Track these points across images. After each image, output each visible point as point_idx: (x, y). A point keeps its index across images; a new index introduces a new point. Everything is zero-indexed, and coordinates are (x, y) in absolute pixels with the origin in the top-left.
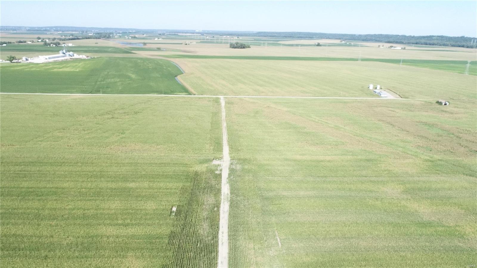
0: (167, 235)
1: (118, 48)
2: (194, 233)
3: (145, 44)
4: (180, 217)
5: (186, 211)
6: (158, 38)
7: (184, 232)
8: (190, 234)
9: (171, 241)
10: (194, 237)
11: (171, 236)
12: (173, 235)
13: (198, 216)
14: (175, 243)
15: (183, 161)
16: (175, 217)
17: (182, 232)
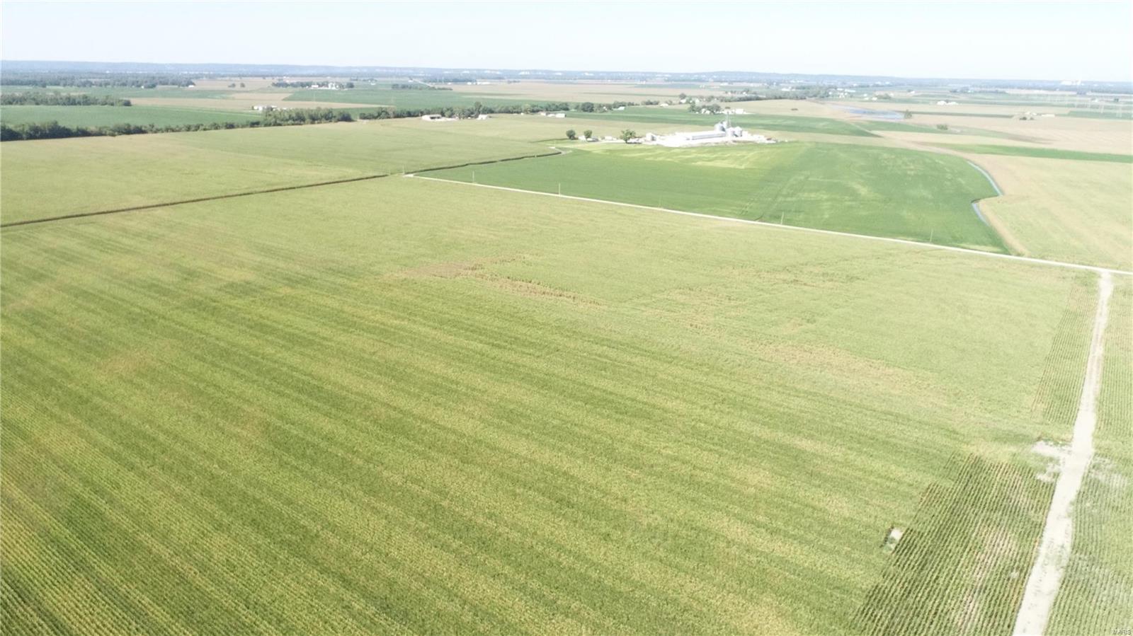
0: (863, 592)
1: (841, 123)
2: (936, 613)
3: (908, 114)
4: (908, 559)
5: (926, 549)
6: (947, 101)
7: (911, 600)
8: (925, 612)
9: (871, 610)
10: (935, 623)
11: (874, 597)
12: (880, 596)
13: (956, 573)
14: (878, 617)
15: (949, 422)
16: (894, 555)
17: (905, 600)
